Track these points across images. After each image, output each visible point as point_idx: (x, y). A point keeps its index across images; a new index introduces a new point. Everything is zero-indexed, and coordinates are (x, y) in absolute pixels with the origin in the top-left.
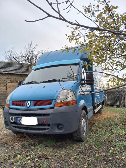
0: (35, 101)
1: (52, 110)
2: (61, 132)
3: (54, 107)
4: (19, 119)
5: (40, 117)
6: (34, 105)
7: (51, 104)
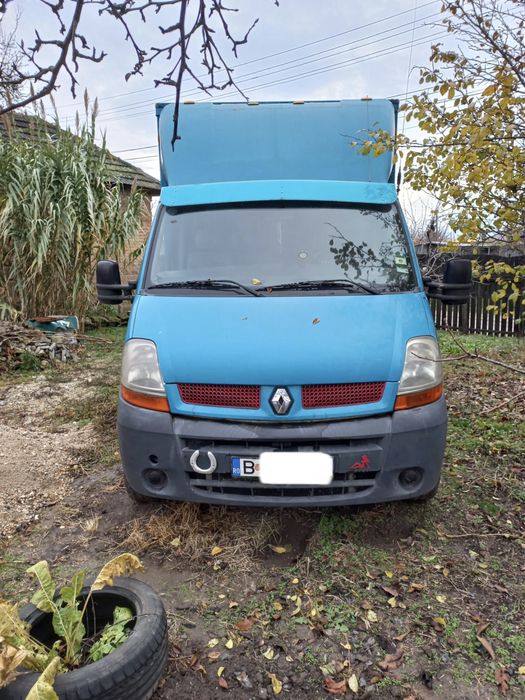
0: (307, 389)
1: (388, 421)
2: (413, 491)
3: (395, 410)
4: (242, 461)
5: (341, 451)
6: (307, 405)
7: (376, 397)
